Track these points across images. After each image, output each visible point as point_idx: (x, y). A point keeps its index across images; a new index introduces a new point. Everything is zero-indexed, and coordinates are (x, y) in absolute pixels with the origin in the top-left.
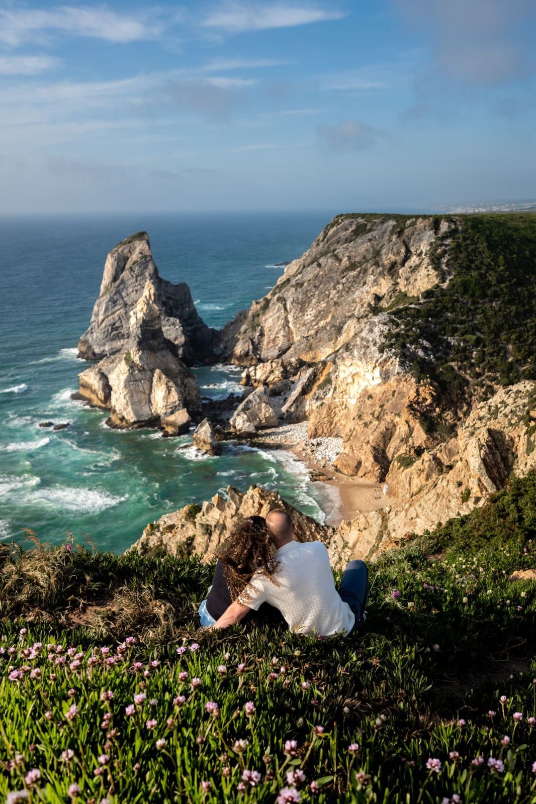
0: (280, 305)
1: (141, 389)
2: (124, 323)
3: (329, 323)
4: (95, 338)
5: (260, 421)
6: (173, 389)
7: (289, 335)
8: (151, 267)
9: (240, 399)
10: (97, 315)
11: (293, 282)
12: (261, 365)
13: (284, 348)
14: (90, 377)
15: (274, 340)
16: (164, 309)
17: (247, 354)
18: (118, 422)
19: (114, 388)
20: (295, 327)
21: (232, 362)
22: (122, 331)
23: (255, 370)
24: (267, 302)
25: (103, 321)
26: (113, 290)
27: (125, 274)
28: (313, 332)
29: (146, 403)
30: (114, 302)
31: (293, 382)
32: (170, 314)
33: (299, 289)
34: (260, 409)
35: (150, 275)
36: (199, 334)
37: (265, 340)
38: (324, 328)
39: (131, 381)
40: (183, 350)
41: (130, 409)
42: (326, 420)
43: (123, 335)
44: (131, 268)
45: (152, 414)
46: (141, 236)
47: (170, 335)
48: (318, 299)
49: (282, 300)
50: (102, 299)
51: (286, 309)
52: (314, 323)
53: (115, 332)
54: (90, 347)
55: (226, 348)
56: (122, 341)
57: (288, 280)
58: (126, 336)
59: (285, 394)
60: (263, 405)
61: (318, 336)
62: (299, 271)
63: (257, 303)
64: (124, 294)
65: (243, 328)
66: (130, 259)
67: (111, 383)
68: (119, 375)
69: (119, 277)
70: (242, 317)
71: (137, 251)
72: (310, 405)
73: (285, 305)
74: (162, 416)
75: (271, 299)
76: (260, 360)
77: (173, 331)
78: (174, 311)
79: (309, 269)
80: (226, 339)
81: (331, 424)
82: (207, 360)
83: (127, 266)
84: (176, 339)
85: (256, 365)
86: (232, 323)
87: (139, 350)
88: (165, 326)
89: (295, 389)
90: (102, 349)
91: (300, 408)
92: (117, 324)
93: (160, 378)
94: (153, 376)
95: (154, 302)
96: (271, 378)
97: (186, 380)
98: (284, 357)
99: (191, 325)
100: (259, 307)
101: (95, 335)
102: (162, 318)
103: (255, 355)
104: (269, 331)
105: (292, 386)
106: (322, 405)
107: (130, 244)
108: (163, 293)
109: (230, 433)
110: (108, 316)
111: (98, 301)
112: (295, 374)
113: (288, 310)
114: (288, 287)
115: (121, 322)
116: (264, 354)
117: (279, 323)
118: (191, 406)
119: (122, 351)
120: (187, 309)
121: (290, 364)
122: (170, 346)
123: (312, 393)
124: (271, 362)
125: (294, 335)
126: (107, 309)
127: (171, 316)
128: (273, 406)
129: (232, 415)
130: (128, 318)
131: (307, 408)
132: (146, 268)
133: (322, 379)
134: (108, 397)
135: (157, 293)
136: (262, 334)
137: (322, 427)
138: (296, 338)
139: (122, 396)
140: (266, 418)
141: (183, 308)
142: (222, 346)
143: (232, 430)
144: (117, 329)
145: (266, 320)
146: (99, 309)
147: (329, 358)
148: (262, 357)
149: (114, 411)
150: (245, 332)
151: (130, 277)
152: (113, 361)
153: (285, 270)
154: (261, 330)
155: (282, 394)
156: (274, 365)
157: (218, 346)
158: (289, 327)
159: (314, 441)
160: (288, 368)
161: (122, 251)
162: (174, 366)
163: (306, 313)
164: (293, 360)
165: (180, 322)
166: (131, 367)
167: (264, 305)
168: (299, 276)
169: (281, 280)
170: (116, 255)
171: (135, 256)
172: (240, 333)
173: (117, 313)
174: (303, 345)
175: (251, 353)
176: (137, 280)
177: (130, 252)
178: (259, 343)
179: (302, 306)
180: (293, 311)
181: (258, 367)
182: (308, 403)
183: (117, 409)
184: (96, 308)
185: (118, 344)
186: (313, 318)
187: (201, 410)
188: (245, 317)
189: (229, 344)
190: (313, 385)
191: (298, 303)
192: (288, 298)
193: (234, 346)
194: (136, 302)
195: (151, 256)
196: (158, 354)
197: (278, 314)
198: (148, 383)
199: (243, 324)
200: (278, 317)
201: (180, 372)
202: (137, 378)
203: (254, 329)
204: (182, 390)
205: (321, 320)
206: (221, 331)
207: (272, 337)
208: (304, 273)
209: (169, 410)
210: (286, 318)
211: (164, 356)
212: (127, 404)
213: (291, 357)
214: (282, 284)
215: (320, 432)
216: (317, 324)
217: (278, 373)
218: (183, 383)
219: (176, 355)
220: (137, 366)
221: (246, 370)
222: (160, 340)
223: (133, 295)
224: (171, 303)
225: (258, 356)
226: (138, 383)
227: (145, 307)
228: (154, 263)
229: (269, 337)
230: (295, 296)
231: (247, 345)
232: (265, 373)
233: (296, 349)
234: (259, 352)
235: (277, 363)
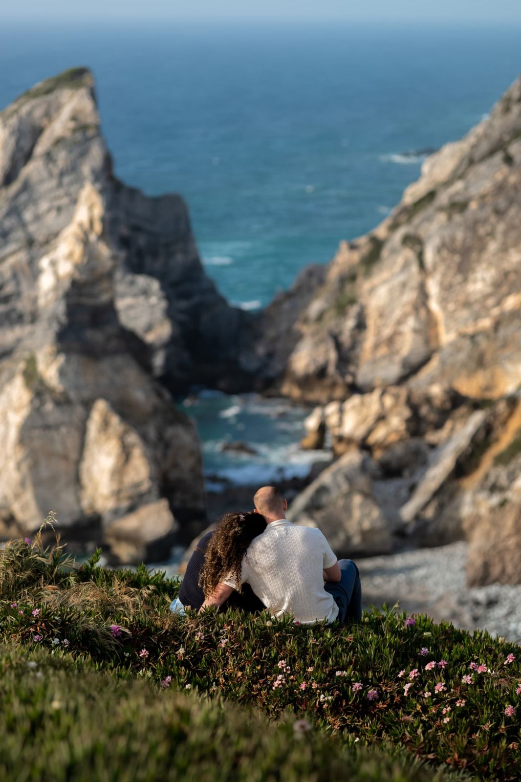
0: (408, 254)
1: (58, 448)
2: (24, 286)
5: (348, 539)
6: (137, 452)
7: (427, 328)
8: (96, 155)
11: (443, 198)
12: (356, 400)
13: (416, 359)
15: (390, 341)
16: (123, 254)
17: (321, 373)
20: (444, 308)
21: (285, 392)
22: (18, 306)
23: (341, 411)
24: (377, 245)
27: (33, 169)
28: (486, 323)
29: (68, 484)
30: (4, 235)
31: (433, 446)
32: (136, 266)
33: (457, 218)
34: (348, 509)
35: (93, 172)
36: (205, 318)
37: (369, 340)
39: (36, 427)
40: (168, 360)
41: (29, 496)
42: (512, 542)
43: (20, 316)
44: (48, 154)
45: (82, 511)
46: (76, 77)
47: (135, 319)
48: (504, 243)
49: (414, 241)
51: (422, 265)
52: (491, 302)
55: (270, 355)
57: (431, 196)
58: (27, 318)
59: (412, 474)
60: (357, 499)
61: (502, 332)
62: (460, 172)
63: (352, 248)
64: (28, 216)
65: (316, 307)
66: (47, 132)
69: (17, 175)
70: (314, 281)
71: (66, 112)
72: (473, 502)
73: (420, 257)
74: (107, 518)
75: (386, 239)
76: (354, 389)
77: (143, 308)
78: (148, 261)
79: (482, 168)
80: (271, 333)
82: (222, 384)
83: (40, 150)
84: (149, 328)
85: (343, 400)
86: (289, 296)
87: (59, 352)
88: (123, 296)
89: (436, 462)
91: (448, 512)
92: (9, 288)
93: (106, 424)
94: (89, 417)
95: (102, 237)
96: (380, 434)
97: (170, 432)
98: (413, 382)
99: (186, 296)
100: (356, 257)
102: (118, 275)
103: (343, 376)
104: (381, 315)
105: (431, 455)
106: (503, 504)
107: (50, 97)
108: (123, 215)
112: (439, 426)
113: (429, 266)
114: (430, 210)
115: (18, 284)
116: (364, 373)
117: (405, 299)
118: (178, 495)
119: (17, 355)
120: (179, 257)
121: (428, 400)
122: (135, 347)
123: (480, 475)
125: (442, 329)
127: (139, 273)
128: (381, 504)
130: (35, 274)
131: (466, 510)
132: (84, 154)
133: (506, 439)
135: (108, 216)
136: (361, 326)
137: (502, 560)
138: (446, 337)
139: (12, 465)
140: (364, 534)
141: (170, 255)
142: (261, 350)
144: (6, 299)
145: (372, 290)
148: (360, 380)
150: (320, 318)
151: (45, 174)
153: (426, 168)
154: (359, 314)
155: (406, 473)
156: (388, 401)
157: (253, 349)
158: (429, 312)
159: (481, 595)
160: (424, 410)
161: (30, 113)
162: (141, 394)
163: (472, 277)
164: (436, 390)
165: (163, 288)
166: (38, 394)
167: (371, 253)
168: (459, 186)
169: (412, 193)
170: (13, 121)
171: (59, 126)
172: (306, 321)
173: (11, 261)
174: (462, 356)
175: (331, 369)
176: (60, 185)
177: (47, 115)
178: (353, 347)
179: (464, 258)
180: (441, 269)
181: (348, 405)
182: (468, 498)
185: (7, 336)
186: (489, 289)
188: (322, 282)
189: (280, 346)
190: (483, 453)
191: (453, 251)
192: (429, 238)
193: (290, 351)
194: (56, 235)
195: (98, 127)
196: (105, 365)
197: (402, 278)
198: (76, 433)
199: (316, 297)
200: (404, 285)
201: (156, 411)
202: (51, 422)
203: (341, 309)
204: (159, 454)
205: (509, 294)
206: (259, 314)
207: (387, 332)
208: (471, 176)
209: (125, 504)
210: (422, 287)
212: (22, 484)
213: (433, 383)
214: (416, 203)
215: (496, 571)
216: (499, 303)
217: (397, 422)
218: (161, 437)
219: (146, 367)
220: (51, 391)
221: (317, 412)
222: (110, 330)
223: (51, 219)
224: (142, 241)
225: (349, 379)
226: (54, 434)
227: (78, 250)
228: (104, 144)
229: (378, 333)
230: (446, 233)
231: (322, 349)
232: (364, 420)
233: (443, 363)
234: (352, 368)
235: (396, 397)
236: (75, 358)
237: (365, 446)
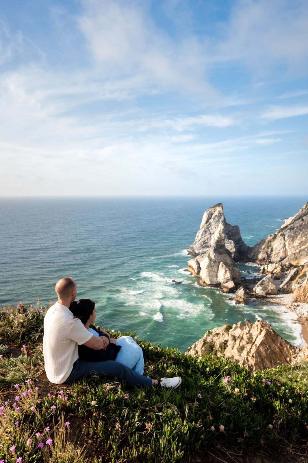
0: (282, 237)
1: (214, 270)
2: (209, 241)
3: (307, 247)
4: (196, 247)
5: (268, 291)
6: (228, 272)
7: (285, 251)
8: (222, 218)
9: (259, 280)
10: (198, 237)
11: (289, 227)
12: (271, 264)
13: (283, 257)
14: (192, 263)
15: (278, 253)
16: (227, 236)
17: (264, 259)
18: (202, 283)
19: (202, 268)
20: (289, 248)
21: (257, 262)
22: (208, 244)
23: (268, 266)
25: (200, 239)
26: (206, 227)
27: (211, 221)
28: (298, 251)
29: (215, 277)
30: (206, 232)
31: (286, 274)
32: (229, 238)
33: (292, 231)
34: (268, 285)
35: (222, 221)
36: (242, 248)
37: (274, 253)
38: (304, 250)
39: (210, 266)
40: (234, 255)
41: (208, 278)
42: (302, 294)
43: (208, 246)
44: (214, 218)
45: (217, 282)
46: (219, 205)
47: (229, 247)
48: (301, 236)
49: (283, 235)
50: (200, 230)
51: (284, 239)
52: (299, 247)
53: (205, 245)
54: (194, 250)
55: (254, 255)
56: (207, 249)
57: (287, 226)
59: (282, 279)
60: (270, 283)
61: (301, 253)
62: (292, 222)
63: (270, 236)
64: (210, 229)
65: (263, 247)
66: (214, 214)
67: (201, 266)
68: (204, 262)
69: (208, 222)
70: (263, 242)
71: (217, 211)
72: (294, 285)
74: (222, 283)
75: (277, 235)
76: (270, 262)
77: (230, 246)
78: (232, 237)
79: (297, 222)
80: (254, 251)
81: (305, 296)
82: (244, 260)
83: (213, 217)
84: (231, 249)
85: (268, 264)
86: (258, 244)
87: (214, 253)
88: (227, 243)
89: (287, 277)
90: (199, 251)
91: (289, 287)
92: (206, 241)
93: (222, 266)
94: (219, 265)
95: (223, 232)
96: (275, 271)
97: (234, 268)
98: (282, 262)
99: (238, 244)
100: (271, 238)
101: (196, 245)
102: (226, 240)
103: (268, 260)
104: (276, 249)
105: (286, 276)
106: (301, 286)
107: (214, 208)
108: (227, 229)
109: (253, 295)
110: (202, 238)
111: (199, 231)
112: (287, 270)
113: (286, 240)
114: (286, 229)
115: (208, 240)
116: (272, 259)
117: (281, 246)
118: (235, 280)
119: (207, 253)
120: (237, 237)
121: (285, 265)
122: (228, 253)
123: (296, 280)
124: (276, 264)
125: (288, 252)
126: (202, 235)
127: (230, 239)
128: (275, 285)
129: (255, 286)
130: (211, 239)
131: (293, 287)
132: (220, 218)
133: (301, 274)
134: (199, 272)
135: (224, 229)
136: (272, 250)
137: (300, 297)
138: (289, 253)
140: (271, 290)
141: (235, 236)
142: (252, 254)
143: (254, 293)
144: (206, 243)
145: (274, 244)
146: (199, 234)
147: (305, 264)
148: (271, 261)
149: (201, 279)
150: (264, 249)
151: (213, 221)
152: (203, 257)
153: (286, 222)
154: (271, 248)
155: (280, 279)
156: (277, 265)
157: (251, 254)
158: (286, 248)
159: (296, 304)
160: (284, 267)
161: (211, 211)
162: (229, 261)
163: (295, 242)
164: (287, 263)
165: (234, 242)
166: (210, 260)
167: (274, 237)
168: (292, 225)
169: (283, 226)
170: (208, 212)
172: (261, 249)
173: (207, 236)
174: (292, 257)
175: (266, 258)
176: (216, 223)
177: (214, 211)
178: (270, 254)
179: (293, 238)
180: (288, 240)
181: (269, 265)
182: (293, 285)
183: (202, 278)
184: (198, 234)
185: (206, 250)
186: (298, 245)
187: (240, 282)
188: (264, 242)
189: (256, 254)
190: (296, 276)
191: (291, 237)
192: (286, 234)
193: (258, 255)
194: (215, 232)
195: (223, 213)
196: (222, 255)
197: (280, 242)
198: (217, 268)
199: (263, 245)
200: (281, 243)
201: (232, 264)
202: (212, 265)
203: (268, 248)
204: (232, 272)
205: (302, 246)
206: (252, 248)
207: (277, 252)
208: (295, 223)
209: (225, 281)
210: (284, 244)
211: (225, 257)
212: (207, 276)
213: (286, 262)
214: (283, 228)
215: (299, 299)
216: (300, 247)
217: (279, 269)
218: (232, 269)
219: (231, 257)
220: (213, 260)
221: (263, 266)
222: (223, 249)
223: (214, 229)
224: (230, 234)
225: (269, 260)
226: (213, 267)
227: (218, 235)
228: (224, 216)
229: (276, 252)
230: (290, 234)
231: (264, 254)
232: (272, 268)
233: (288, 258)
234: (270, 259)
235: (279, 264)
236: (217, 254)
237: (272, 273)
